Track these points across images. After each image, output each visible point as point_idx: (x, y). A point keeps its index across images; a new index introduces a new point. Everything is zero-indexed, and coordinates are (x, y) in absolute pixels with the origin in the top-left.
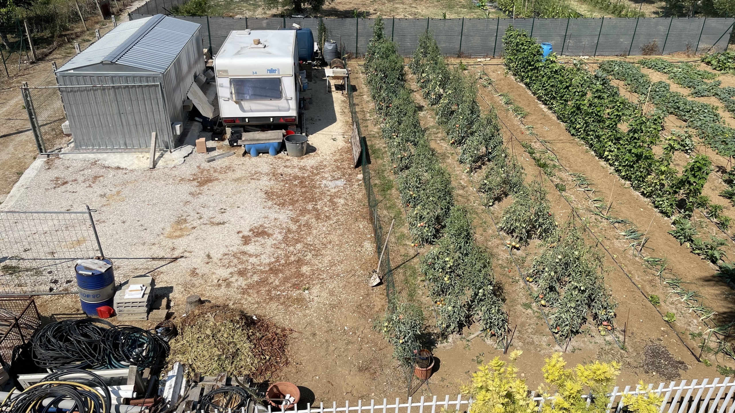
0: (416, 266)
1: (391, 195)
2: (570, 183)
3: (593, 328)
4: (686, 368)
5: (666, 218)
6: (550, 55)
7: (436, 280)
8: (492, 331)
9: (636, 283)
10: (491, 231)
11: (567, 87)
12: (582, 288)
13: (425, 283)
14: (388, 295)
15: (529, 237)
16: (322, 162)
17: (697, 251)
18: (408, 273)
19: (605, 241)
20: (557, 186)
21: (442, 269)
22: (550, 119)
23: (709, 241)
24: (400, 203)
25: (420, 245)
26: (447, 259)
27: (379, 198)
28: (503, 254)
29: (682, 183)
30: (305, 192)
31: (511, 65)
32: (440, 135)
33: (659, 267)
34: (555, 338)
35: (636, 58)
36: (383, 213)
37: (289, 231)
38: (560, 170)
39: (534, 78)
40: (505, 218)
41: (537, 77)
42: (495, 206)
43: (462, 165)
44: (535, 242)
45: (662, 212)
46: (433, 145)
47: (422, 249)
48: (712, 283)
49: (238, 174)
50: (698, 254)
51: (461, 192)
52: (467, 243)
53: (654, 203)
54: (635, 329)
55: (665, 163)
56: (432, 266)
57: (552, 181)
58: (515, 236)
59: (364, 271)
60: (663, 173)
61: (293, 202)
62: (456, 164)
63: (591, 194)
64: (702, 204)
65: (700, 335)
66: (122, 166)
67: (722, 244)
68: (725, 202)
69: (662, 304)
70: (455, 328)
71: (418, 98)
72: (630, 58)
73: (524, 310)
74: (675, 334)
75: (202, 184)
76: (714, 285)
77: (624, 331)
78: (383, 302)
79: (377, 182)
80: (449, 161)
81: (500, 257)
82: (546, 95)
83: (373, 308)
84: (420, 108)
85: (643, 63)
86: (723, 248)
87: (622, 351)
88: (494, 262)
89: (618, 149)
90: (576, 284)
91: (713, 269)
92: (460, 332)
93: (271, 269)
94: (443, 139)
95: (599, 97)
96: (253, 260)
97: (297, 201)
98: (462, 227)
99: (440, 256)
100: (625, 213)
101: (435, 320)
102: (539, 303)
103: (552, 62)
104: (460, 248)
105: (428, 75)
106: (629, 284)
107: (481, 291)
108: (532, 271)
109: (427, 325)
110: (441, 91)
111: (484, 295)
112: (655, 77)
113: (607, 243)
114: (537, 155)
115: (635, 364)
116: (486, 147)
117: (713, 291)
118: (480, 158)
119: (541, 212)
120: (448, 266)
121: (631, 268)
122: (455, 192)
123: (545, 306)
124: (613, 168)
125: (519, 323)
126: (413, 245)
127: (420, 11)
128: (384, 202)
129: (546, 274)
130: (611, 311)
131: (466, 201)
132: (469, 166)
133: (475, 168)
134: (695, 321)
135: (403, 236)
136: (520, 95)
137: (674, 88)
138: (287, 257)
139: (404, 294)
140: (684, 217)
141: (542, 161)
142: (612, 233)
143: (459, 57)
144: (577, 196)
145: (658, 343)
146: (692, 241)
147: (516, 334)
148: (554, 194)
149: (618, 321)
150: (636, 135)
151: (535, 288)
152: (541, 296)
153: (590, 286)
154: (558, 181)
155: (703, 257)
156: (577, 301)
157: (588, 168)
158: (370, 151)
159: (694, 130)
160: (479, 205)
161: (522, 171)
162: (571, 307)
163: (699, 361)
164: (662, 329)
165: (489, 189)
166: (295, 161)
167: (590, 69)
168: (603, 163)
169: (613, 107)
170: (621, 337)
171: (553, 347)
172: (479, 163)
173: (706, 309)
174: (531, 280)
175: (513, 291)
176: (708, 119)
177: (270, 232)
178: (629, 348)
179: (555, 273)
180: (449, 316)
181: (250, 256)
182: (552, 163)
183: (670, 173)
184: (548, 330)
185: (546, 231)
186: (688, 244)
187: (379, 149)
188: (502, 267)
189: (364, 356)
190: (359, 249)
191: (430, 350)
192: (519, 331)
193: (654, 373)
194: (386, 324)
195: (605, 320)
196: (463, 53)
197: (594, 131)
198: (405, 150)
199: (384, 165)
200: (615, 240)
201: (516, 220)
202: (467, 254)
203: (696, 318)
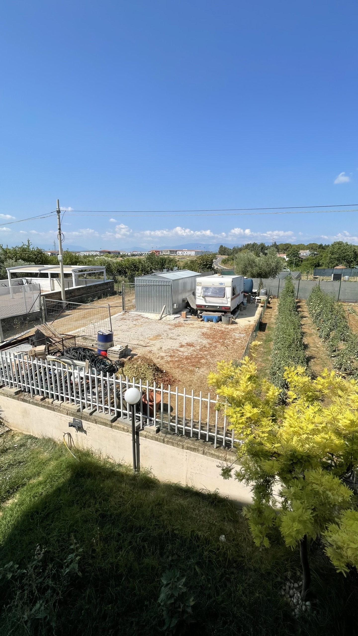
1: (269, 344)
10: (328, 368)
16: (238, 328)
30: (222, 336)
32: (312, 327)
37: (205, 347)
40: (337, 359)
43: (321, 338)
49: (194, 326)
58: (342, 368)
61: (213, 338)
62: (317, 338)
66: (148, 317)
71: (306, 314)
75: (176, 327)
79: (264, 338)
80: (314, 337)
84: (306, 317)
93: (186, 358)
94: (313, 329)
96: (181, 353)
97: (216, 338)
110: (318, 308)
132: (324, 338)
138: (197, 355)
158: (267, 328)
166: (224, 326)
177: (195, 346)
181: (180, 352)
187: (272, 327)
196: (340, 300)
199: (272, 333)
201: (343, 357)
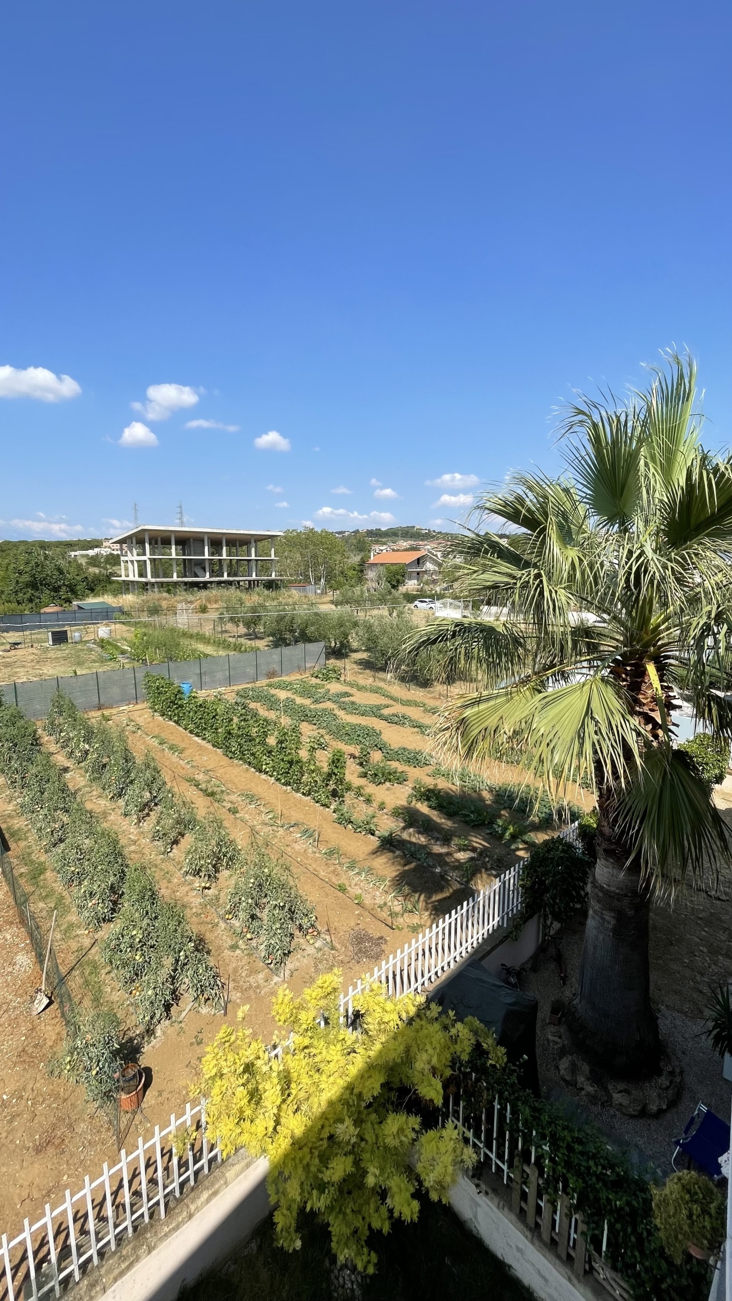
0: (96, 958)
1: (45, 880)
2: (241, 803)
3: (302, 941)
4: (386, 941)
5: (327, 809)
6: (191, 692)
7: (125, 965)
8: (205, 995)
9: (324, 878)
10: (176, 880)
11: (214, 717)
12: (282, 904)
13: (113, 975)
14: (63, 1015)
15: (217, 871)
17: (359, 830)
18: (87, 972)
19: (287, 848)
20: (229, 810)
21: (131, 947)
22: (207, 749)
23: (363, 818)
24: (59, 887)
25: (96, 931)
26: (134, 932)
27: (29, 889)
28: (195, 900)
29: (330, 775)
31: (156, 707)
32: (94, 793)
33: (336, 855)
34: (271, 970)
35: (263, 682)
36: (38, 907)
38: (228, 794)
39: (181, 715)
40: (187, 860)
41: (184, 713)
42: (174, 851)
43: (128, 818)
44: (224, 874)
45: (323, 805)
46: (89, 806)
47: (100, 933)
48: (379, 853)
50: (360, 832)
51: (133, 848)
52: (154, 904)
53: (314, 799)
54: (336, 924)
55: (312, 762)
56: (117, 949)
57: (224, 807)
58: (203, 876)
59: (21, 996)
60: (313, 771)
62: (120, 819)
63: (262, 809)
64: (349, 789)
65: (385, 904)
67: (374, 817)
68: (363, 782)
69: (349, 889)
70: (161, 1015)
71: (61, 759)
72: (258, 684)
73: (232, 954)
74: (367, 913)
76: (381, 855)
77: (328, 930)
78: (58, 1029)
79: (23, 870)
80: (112, 817)
81: (193, 905)
82: (197, 727)
83: (45, 1044)
84: (66, 770)
85: (270, 685)
86: (375, 820)
87: (333, 952)
88: (188, 912)
89: (273, 760)
90: (274, 902)
91: (374, 842)
92: (168, 1017)
94: (100, 797)
95: (245, 720)
98: (144, 888)
99: (125, 932)
100: (296, 815)
101: (134, 1017)
102: (245, 939)
103: (194, 697)
104: (147, 913)
105: (68, 734)
106: (319, 882)
107: (182, 953)
108: (229, 907)
109: (125, 1029)
110: (87, 747)
111: (186, 957)
112: (282, 695)
113: (289, 849)
114: (203, 786)
115: (347, 959)
116: (150, 792)
117: (381, 861)
118: (146, 805)
119: (222, 841)
120: (138, 940)
121: (314, 866)
122: (126, 852)
123: (251, 939)
124: (273, 778)
125: (231, 971)
126: (87, 932)
127: (45, 671)
128: (38, 892)
129: (244, 904)
130: (312, 915)
131: (141, 855)
132: (135, 816)
133: (143, 817)
134: (378, 893)
135: (71, 926)
136: (172, 733)
137: (299, 700)
139: (87, 1003)
140: (340, 804)
141: (210, 791)
142: (290, 838)
143: (99, 709)
144: (251, 814)
145: (357, 928)
146: (352, 822)
147: (232, 985)
148: (229, 819)
149: (320, 922)
150: (283, 745)
151: (236, 923)
152: (245, 930)
153: (287, 899)
154: (229, 805)
155: (364, 833)
156: (281, 920)
157: (253, 784)
158: (7, 836)
159: (323, 730)
160: (156, 855)
161: (193, 806)
162: (277, 929)
163: (393, 929)
164: (357, 912)
165: (164, 834)
167: (230, 698)
168: (264, 776)
169: (259, 726)
170: (328, 938)
171: (272, 980)
172: (146, 811)
173: (382, 879)
174: (230, 917)
175: (215, 937)
176: (330, 719)
178: (337, 945)
179: (252, 899)
180: (152, 1003)
182: (219, 789)
183: (318, 770)
184: (261, 964)
185: (231, 859)
186: (350, 826)
187: (19, 830)
188: (198, 915)
189: (41, 1125)
190: (10, 970)
191: (135, 1061)
192: (233, 980)
193: (364, 960)
194: (68, 1059)
195: (310, 928)
196: (103, 705)
197: (248, 750)
198: (55, 822)
199: (29, 847)
200: (294, 844)
201: (199, 858)
202: (156, 918)
203: (377, 890)
